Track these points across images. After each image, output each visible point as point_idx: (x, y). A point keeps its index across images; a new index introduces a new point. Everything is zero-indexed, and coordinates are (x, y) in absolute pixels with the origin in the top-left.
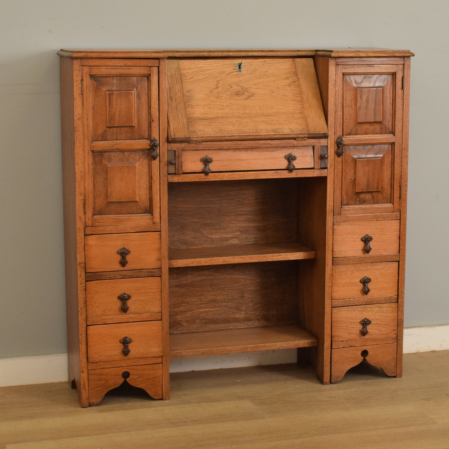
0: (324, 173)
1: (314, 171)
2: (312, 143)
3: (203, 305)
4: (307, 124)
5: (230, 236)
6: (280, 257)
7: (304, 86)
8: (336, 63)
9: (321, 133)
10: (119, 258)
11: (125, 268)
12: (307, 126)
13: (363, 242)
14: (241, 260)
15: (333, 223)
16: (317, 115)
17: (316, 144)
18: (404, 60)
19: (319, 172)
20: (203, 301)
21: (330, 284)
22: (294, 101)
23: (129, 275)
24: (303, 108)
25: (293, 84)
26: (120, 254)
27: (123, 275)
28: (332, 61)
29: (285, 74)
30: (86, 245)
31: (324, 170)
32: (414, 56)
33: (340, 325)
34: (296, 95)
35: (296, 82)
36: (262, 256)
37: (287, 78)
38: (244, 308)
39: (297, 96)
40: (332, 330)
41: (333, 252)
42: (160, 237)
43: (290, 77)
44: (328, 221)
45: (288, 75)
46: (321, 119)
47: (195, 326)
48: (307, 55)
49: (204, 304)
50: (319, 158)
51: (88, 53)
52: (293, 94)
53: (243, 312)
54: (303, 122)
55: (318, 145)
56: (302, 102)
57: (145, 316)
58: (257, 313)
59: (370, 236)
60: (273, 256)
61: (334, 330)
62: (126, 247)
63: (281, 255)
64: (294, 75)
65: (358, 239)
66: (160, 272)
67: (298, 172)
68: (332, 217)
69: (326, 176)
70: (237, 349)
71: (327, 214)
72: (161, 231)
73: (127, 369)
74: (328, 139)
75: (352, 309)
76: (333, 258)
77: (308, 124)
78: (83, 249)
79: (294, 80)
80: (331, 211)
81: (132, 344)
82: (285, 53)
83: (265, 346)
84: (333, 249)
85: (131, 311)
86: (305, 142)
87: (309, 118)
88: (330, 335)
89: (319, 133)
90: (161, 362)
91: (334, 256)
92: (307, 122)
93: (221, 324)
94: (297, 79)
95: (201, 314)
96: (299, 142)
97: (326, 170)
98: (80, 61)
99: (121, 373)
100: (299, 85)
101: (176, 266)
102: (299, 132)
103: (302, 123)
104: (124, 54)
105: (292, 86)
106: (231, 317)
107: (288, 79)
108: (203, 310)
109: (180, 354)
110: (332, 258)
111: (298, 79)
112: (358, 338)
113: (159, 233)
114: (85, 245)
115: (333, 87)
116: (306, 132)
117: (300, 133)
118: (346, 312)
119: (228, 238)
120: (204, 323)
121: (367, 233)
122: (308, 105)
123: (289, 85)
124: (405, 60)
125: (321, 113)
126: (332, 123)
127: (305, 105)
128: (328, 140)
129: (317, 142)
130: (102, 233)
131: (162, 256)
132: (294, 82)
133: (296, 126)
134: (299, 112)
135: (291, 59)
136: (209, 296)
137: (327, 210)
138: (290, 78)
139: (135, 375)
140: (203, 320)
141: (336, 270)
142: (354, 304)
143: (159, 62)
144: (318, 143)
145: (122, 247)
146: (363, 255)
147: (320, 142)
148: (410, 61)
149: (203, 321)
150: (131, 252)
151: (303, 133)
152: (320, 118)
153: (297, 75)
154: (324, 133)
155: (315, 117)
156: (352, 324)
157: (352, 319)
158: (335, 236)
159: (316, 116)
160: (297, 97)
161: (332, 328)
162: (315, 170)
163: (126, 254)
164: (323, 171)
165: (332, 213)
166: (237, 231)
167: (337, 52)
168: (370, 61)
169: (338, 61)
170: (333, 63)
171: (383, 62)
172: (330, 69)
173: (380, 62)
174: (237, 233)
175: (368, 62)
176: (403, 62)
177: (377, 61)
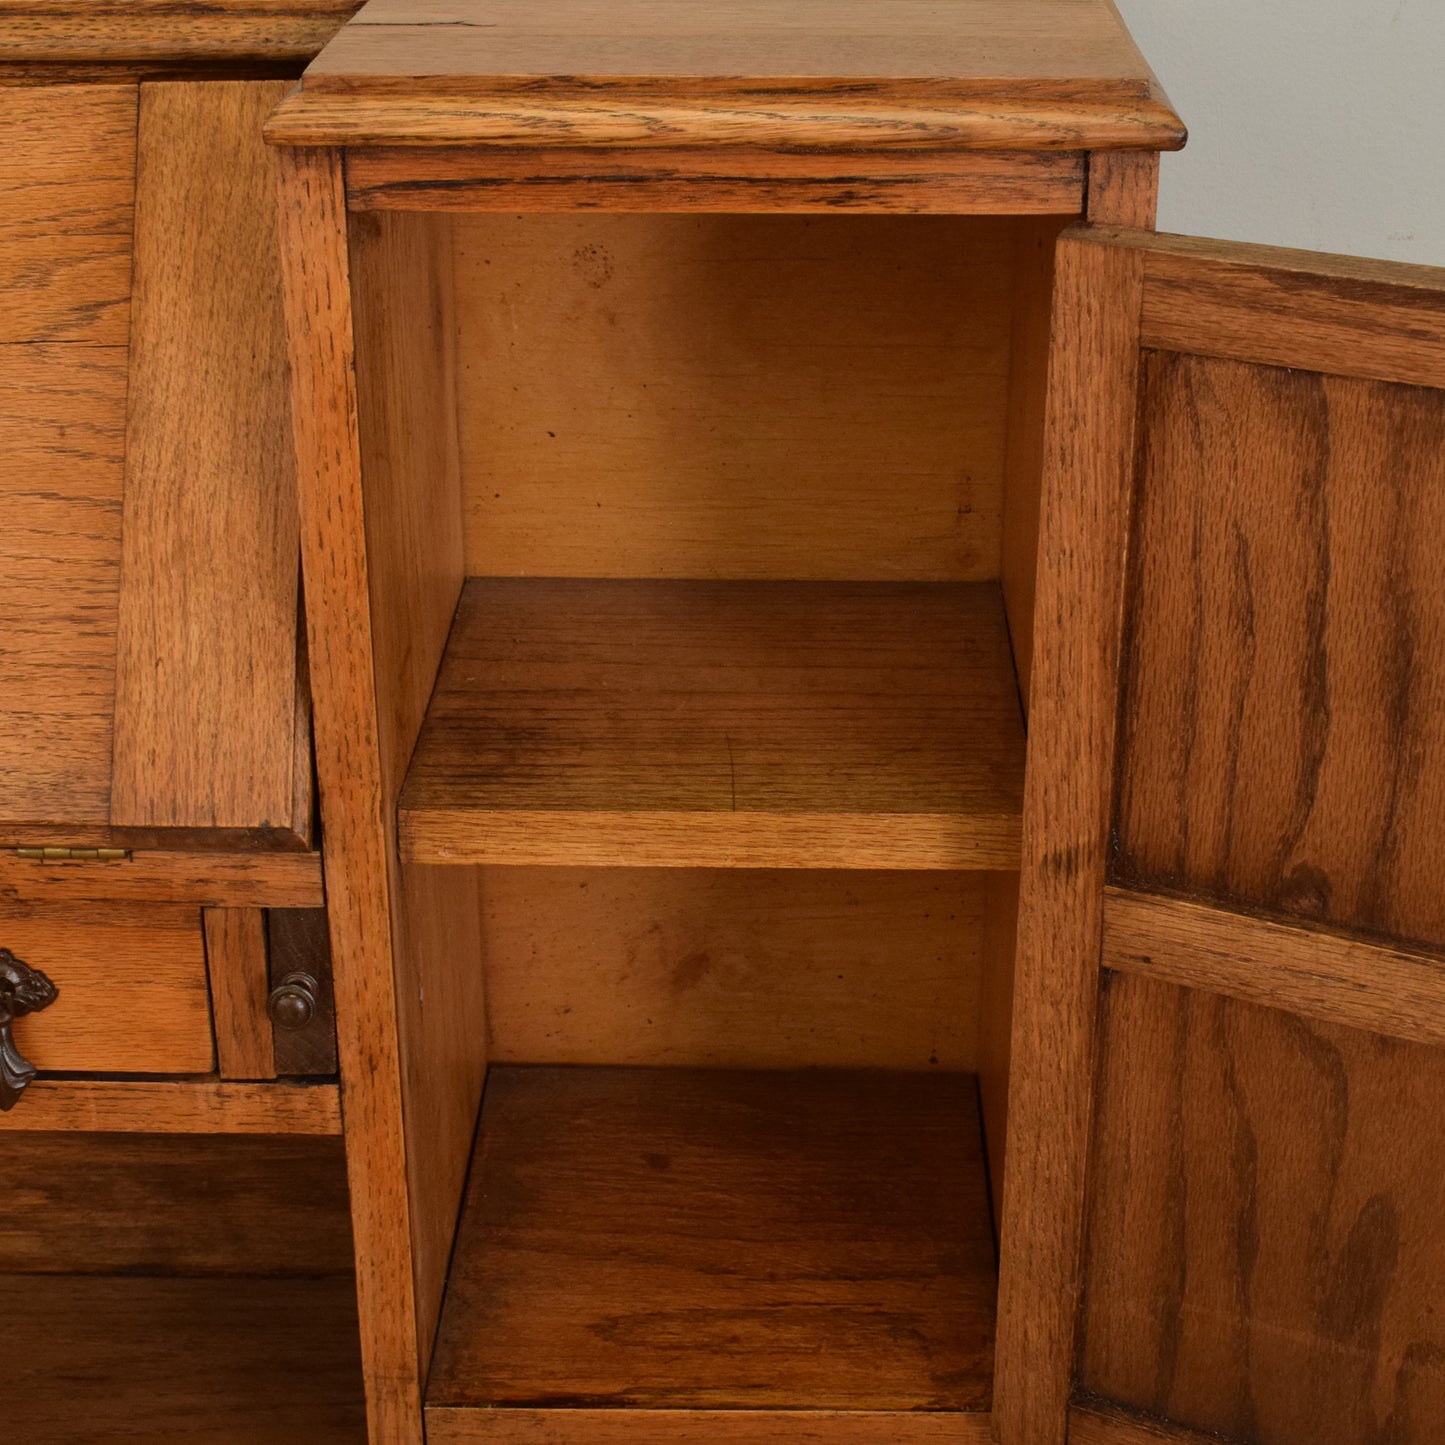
0: (316, 1117)
1: (218, 1094)
2: (178, 880)
4: (112, 731)
7: (172, 349)
8: (347, 196)
9: (222, 824)
12: (111, 746)
16: (228, 645)
17: (215, 892)
18: (1086, 181)
19: (268, 1098)
22: (50, 504)
24: (113, 571)
25: (73, 334)
29: (19, 237)
31: (314, 1088)
32: (1178, 144)
34: (79, 440)
35: (106, 313)
37: (35, 274)
39: (86, 456)
43: (58, 262)
45: (47, 247)
46: (260, 685)
48: (269, 50)
50: (252, 1003)
52: (52, 433)
54: (79, 705)
55: (233, 899)
56: (119, 506)
64: (98, 243)
67: (79, 1094)
68: (414, 1412)
69: (334, 1129)
74: (322, 859)
77: (122, 738)
79: (91, 297)
80: (396, 1373)
86: (116, 874)
87: (148, 669)
89: (209, 824)
92: (121, 710)
94: (123, 289)
96: (59, 873)
97: (332, 1090)
100: (129, 348)
102: (23, 803)
103: (69, 716)
105: (56, 349)
107: (41, 285)
111: (133, 281)
115: (331, 419)
116: (85, 809)
117: (32, 817)
122: (165, 547)
123: (36, 343)
124: (1096, 176)
125: (270, 624)
126: (351, 734)
127: (143, 540)
128: (329, 862)
129: (230, 874)
132: (89, 311)
133: (11, 744)
134: (66, 608)
135: (112, 90)
138: (61, 275)
144: (233, 885)
147: (253, 875)
148: (1152, 183)
151: (58, 818)
152: (251, 679)
153: (130, 249)
154: (256, 824)
155: (210, 660)
159: (219, 653)
160: (84, 465)
162: (220, 1088)
164: (300, 1098)
165: (405, 1392)
166: (21, 1185)
167: (340, 92)
168: (711, 179)
169: (366, 173)
170: (315, 197)
171: (855, 187)
172: (295, 257)
173: (818, 191)
174: (24, 1200)
175: (689, 188)
176: (1076, 192)
177: (781, 181)
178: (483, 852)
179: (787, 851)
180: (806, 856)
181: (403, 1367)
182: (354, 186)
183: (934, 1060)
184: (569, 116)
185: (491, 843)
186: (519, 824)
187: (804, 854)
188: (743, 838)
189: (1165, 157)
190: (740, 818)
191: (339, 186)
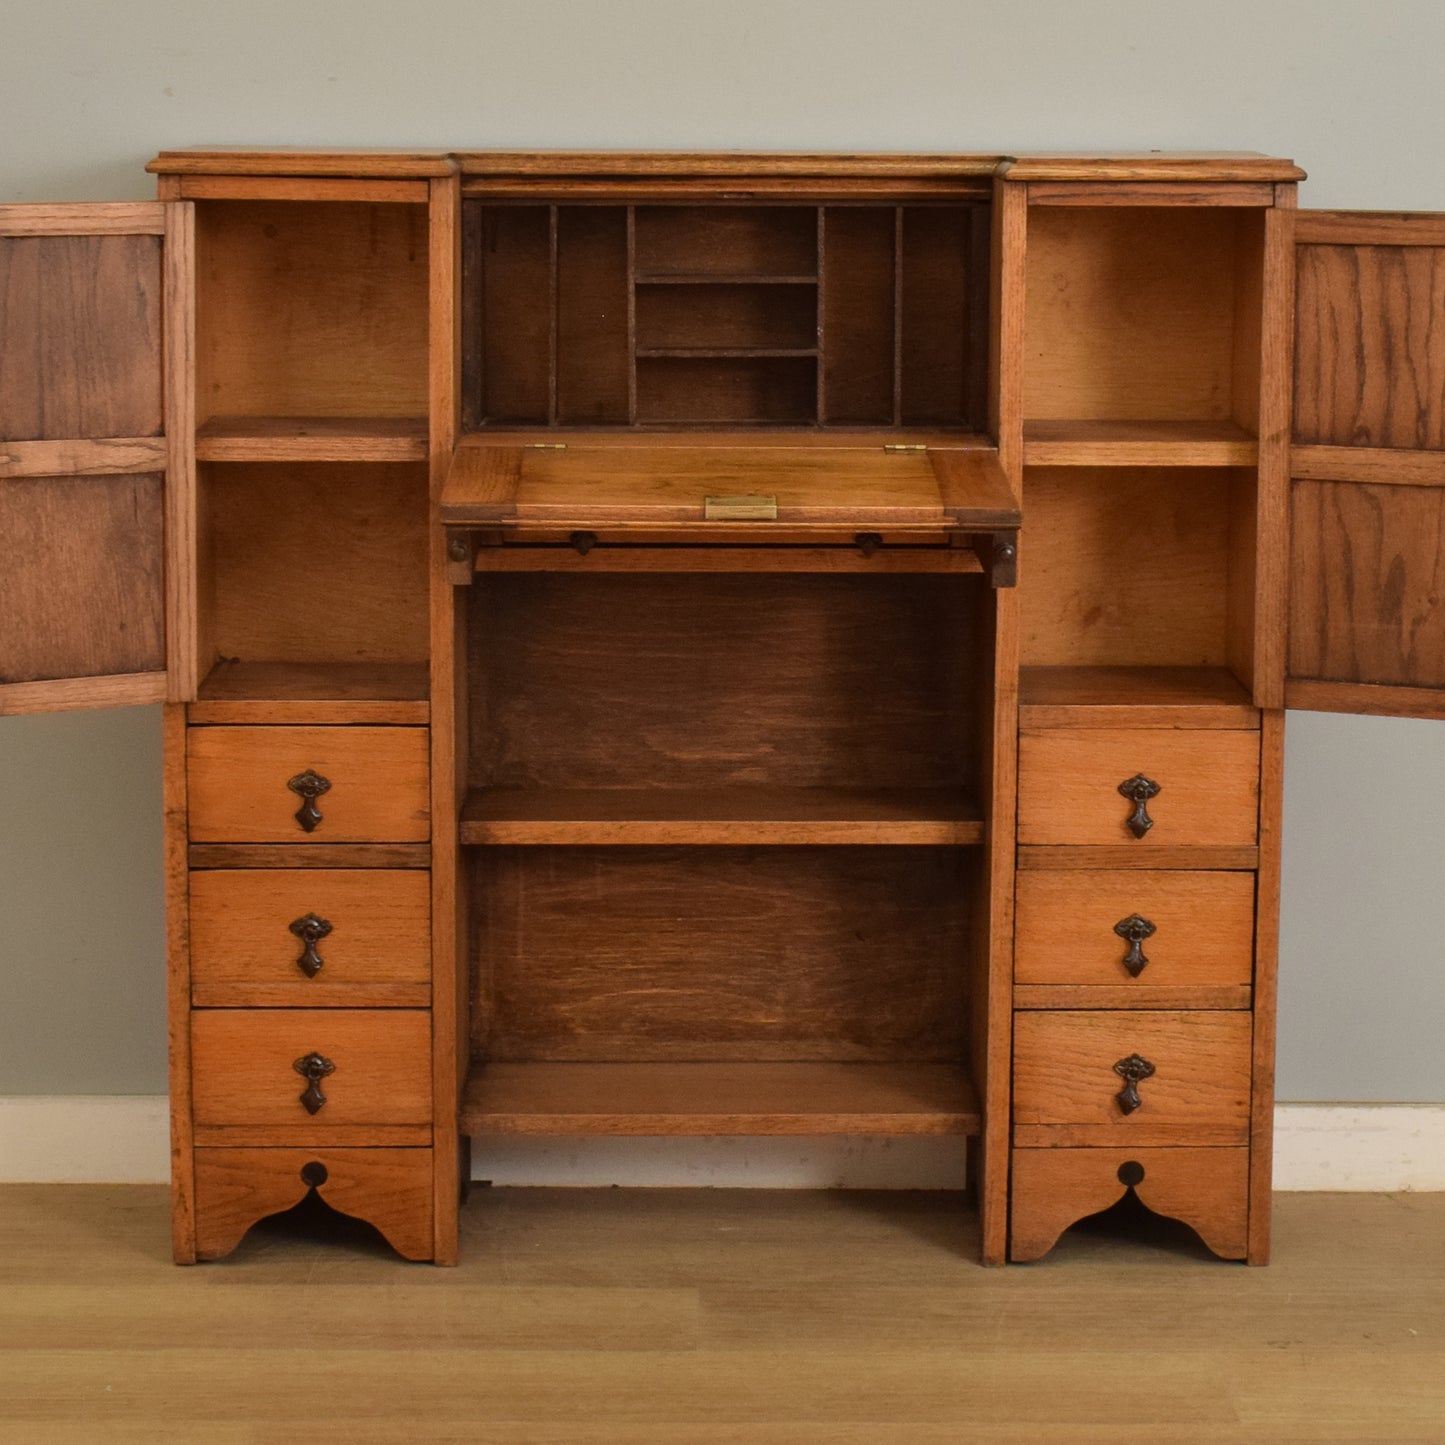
1: (949, 555)
3: (643, 976)
5: (736, 756)
6: (856, 832)
8: (1028, 200)
10: (294, 802)
11: (313, 836)
13: (1126, 800)
14: (725, 834)
15: (1018, 729)
18: (1275, 195)
19: (969, 557)
20: (643, 963)
21: (1008, 932)
23: (328, 858)
26: (297, 788)
27: (308, 858)
28: (1015, 192)
30: (192, 756)
32: (1304, 178)
33: (1044, 1070)
36: (796, 826)
38: (781, 996)
40: (1015, 1085)
41: (1017, 825)
42: (428, 743)
44: (999, 725)
47: (616, 1041)
49: (649, 971)
51: (200, 160)
53: (779, 1009)
57: (377, 992)
58: (828, 1015)
59: (1152, 778)
60: (834, 828)
61: (1023, 1084)
62: (318, 769)
63: (860, 827)
65: (1107, 788)
66: (427, 856)
68: (1015, 708)
70: (702, 1123)
71: (997, 698)
72: (433, 725)
73: (320, 1155)
74: (998, 451)
75: (1087, 1021)
76: (1017, 845)
78: (182, 769)
80: (1008, 688)
81: (333, 1076)
82: (890, 165)
83: (797, 1120)
84: (1017, 815)
85: (331, 973)
88: (1008, 1100)
90: (428, 1143)
91: (1021, 840)
93: (704, 1040)
95: (636, 1003)
98: (177, 185)
99: (300, 1166)
101: (504, 842)
104: (312, 162)
106: (737, 1022)
108: (644, 992)
109: (510, 1125)
110: (1014, 845)
112: (1109, 1121)
113: (425, 732)
114: (186, 757)
115: (1016, 279)
118: (1064, 1028)
119: (730, 762)
120: (647, 1033)
121: (1140, 770)
124: (1277, 193)
126: (1013, 398)
128: (1001, 452)
130: (242, 721)
131: (433, 805)
136: (663, 949)
137: (996, 685)
139: (345, 1177)
140: (643, 1022)
141: (1029, 886)
142: (1091, 1006)
143: (427, 189)
145: (304, 770)
146: (1125, 842)
148: (1296, 194)
149: (644, 1026)
150: (334, 789)
156: (1084, 1072)
157: (1085, 1054)
158: (1025, 774)
161: (1015, 1077)
162: (953, 552)
163: (318, 792)
165: (1012, 697)
166: (762, 741)
167: (1028, 164)
168: (1149, 194)
169: (1035, 192)
170: (1017, 200)
171: (1198, 197)
172: (1008, 221)
173: (1184, 198)
174: (761, 750)
175: (1142, 197)
176: (1271, 198)
177: (1173, 195)
178: (1052, 459)
179: (1168, 458)
180: (1176, 460)
181: (1012, 685)
182: (1030, 196)
183: (1204, 661)
184: (1106, 171)
185: (1054, 456)
186: (1066, 448)
187: (1172, 459)
188: (1152, 453)
189: (1300, 183)
190: (1150, 444)
191: (1025, 195)
